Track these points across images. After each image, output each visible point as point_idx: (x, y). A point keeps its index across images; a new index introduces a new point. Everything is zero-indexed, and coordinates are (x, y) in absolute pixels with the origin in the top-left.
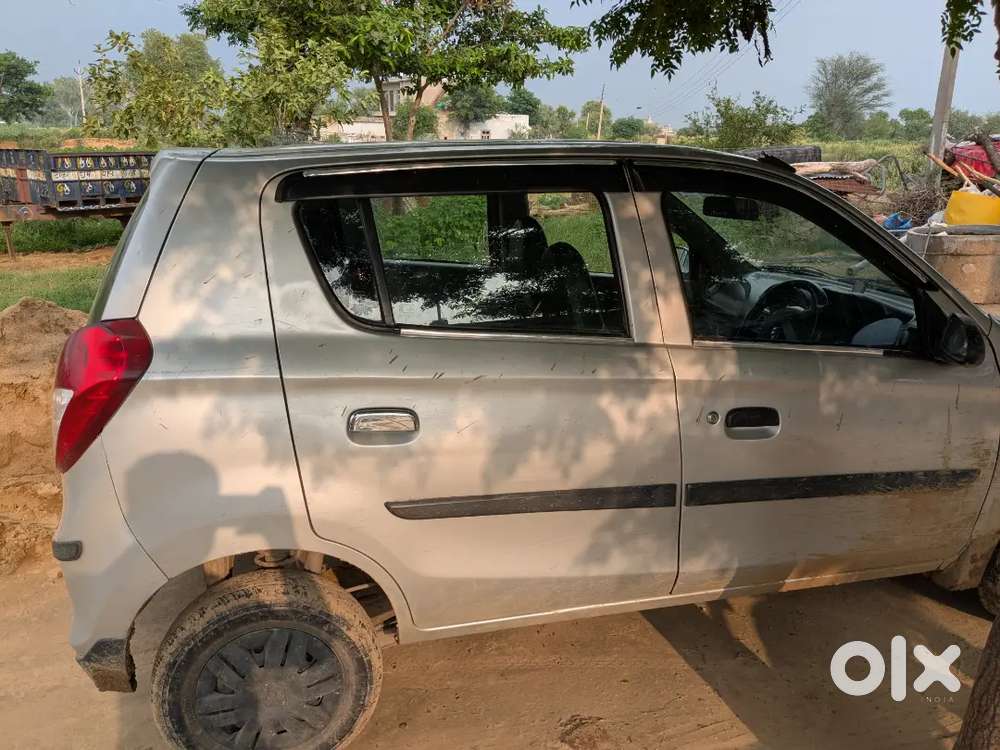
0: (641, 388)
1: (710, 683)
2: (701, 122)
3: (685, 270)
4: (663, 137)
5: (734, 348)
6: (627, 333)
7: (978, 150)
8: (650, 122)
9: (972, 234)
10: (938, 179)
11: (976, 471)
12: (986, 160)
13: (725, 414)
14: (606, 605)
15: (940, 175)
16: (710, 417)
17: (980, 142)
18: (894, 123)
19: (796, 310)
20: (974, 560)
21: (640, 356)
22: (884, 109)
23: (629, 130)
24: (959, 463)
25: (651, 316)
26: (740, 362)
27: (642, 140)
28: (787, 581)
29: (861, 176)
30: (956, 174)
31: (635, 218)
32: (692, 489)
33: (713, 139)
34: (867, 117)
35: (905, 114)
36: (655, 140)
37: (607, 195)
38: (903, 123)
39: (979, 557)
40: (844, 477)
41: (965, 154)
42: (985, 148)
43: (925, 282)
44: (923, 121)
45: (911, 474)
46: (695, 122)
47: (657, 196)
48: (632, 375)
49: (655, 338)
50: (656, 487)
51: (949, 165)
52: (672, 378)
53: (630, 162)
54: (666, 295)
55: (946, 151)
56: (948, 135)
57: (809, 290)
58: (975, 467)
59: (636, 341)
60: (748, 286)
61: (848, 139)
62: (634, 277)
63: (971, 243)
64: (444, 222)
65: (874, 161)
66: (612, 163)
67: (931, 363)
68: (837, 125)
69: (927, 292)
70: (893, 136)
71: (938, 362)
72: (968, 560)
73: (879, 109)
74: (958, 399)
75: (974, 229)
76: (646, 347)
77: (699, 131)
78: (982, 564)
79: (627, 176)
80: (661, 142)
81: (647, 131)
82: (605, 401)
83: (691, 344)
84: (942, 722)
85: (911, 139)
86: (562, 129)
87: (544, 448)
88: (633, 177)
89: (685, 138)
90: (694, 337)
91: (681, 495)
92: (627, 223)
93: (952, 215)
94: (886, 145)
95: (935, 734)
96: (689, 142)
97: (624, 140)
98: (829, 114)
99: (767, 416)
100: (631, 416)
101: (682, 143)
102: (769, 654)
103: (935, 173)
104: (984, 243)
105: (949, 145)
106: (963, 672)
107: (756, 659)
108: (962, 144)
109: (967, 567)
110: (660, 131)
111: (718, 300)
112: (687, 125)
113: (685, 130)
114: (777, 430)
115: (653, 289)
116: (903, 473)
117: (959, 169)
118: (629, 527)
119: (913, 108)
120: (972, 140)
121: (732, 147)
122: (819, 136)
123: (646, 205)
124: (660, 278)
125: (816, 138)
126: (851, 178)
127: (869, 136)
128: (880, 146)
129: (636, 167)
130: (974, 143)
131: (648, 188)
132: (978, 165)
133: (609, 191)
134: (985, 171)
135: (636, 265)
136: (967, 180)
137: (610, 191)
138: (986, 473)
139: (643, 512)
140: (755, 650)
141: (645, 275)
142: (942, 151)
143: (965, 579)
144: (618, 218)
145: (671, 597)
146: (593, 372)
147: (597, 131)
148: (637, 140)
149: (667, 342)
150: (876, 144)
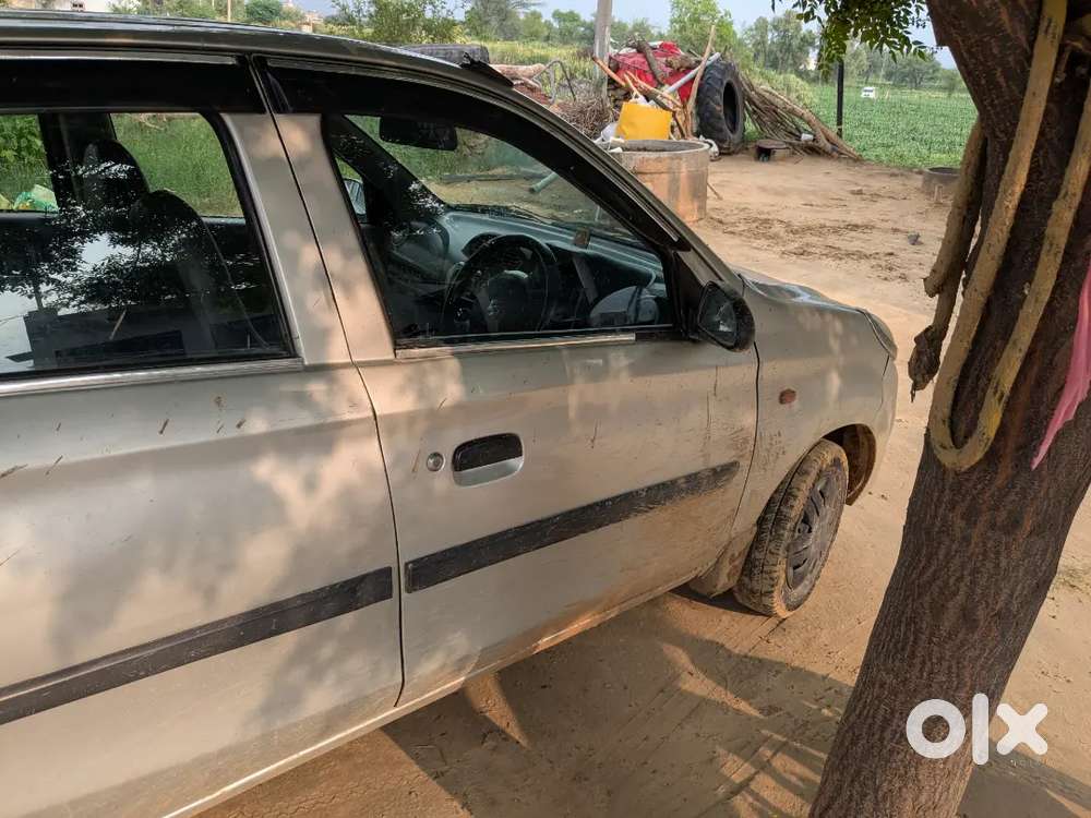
0: (322, 437)
1: (455, 795)
2: (351, 9)
3: (360, 209)
4: (308, 24)
5: (456, 355)
6: (290, 351)
7: (639, 58)
8: (291, 5)
9: (645, 150)
10: (605, 87)
11: (734, 464)
12: (647, 69)
13: (451, 453)
14: (301, 753)
15: (606, 83)
16: (431, 461)
17: (640, 50)
18: (548, 25)
19: (516, 277)
20: (732, 560)
21: (316, 388)
22: (538, 9)
23: (267, 14)
24: (719, 459)
25: (329, 319)
26: (466, 377)
27: (283, 27)
28: (540, 642)
29: (531, 82)
30: (623, 84)
31: (281, 160)
32: (414, 570)
33: (369, 31)
34: (522, 17)
35: (557, 15)
36: (299, 27)
37: (228, 119)
38: (556, 25)
39: (737, 554)
40: (602, 504)
41: (629, 62)
42: (645, 57)
43: (675, 239)
44: (575, 23)
45: (673, 482)
46: (344, 8)
47: (313, 121)
48: (304, 419)
49: (337, 354)
50: (363, 578)
51: (615, 72)
52: (371, 414)
53: (261, 61)
54: (348, 289)
55: (610, 58)
56: (612, 40)
57: (529, 248)
58: (735, 459)
59: (306, 363)
60: (445, 235)
61: (506, 39)
62: (293, 258)
63: (648, 160)
64: (14, 128)
65: (543, 66)
66: (230, 61)
67: (686, 343)
68: (494, 23)
69: (679, 253)
70: (547, 38)
71: (694, 341)
72: (726, 562)
73: (533, 8)
74: (716, 385)
75: (646, 144)
76: (322, 370)
77: (350, 20)
78: (739, 562)
79: (259, 86)
80: (307, 30)
81: (288, 16)
82: (266, 469)
83: (391, 357)
84: (725, 771)
85: (565, 43)
86: (181, 7)
87: (167, 566)
88: (269, 88)
89: (335, 28)
90: (396, 346)
91: (399, 580)
92: (267, 166)
93: (624, 127)
94: (543, 48)
95: (721, 791)
96: (340, 33)
97: (260, 24)
98: (485, 12)
99: (505, 446)
100: (310, 485)
101: (331, 33)
102: (523, 728)
103: (602, 80)
104: (658, 160)
105: (612, 51)
106: (732, 692)
107: (507, 738)
108: (624, 51)
109: (726, 568)
110: (303, 17)
111: (407, 253)
112: (335, 12)
113: (333, 18)
114: (518, 463)
115: (325, 277)
116: (663, 484)
117: (627, 78)
118: (327, 651)
119: (564, 10)
120: (632, 47)
121: (392, 42)
122: (477, 34)
123: (297, 136)
124: (335, 261)
125: (474, 37)
126: (522, 84)
127: (526, 37)
128: (538, 49)
129: (275, 71)
130: (635, 50)
131: (299, 108)
132: (641, 74)
133: (230, 111)
134: (647, 81)
135: (292, 238)
136: (636, 92)
137: (232, 111)
138: (744, 463)
139: (347, 620)
140: (504, 725)
141: (310, 255)
142: (606, 58)
143: (724, 582)
144: (250, 157)
145: (397, 709)
146: (239, 426)
147: (227, 14)
148: (275, 27)
149: (355, 359)
150: (534, 47)
